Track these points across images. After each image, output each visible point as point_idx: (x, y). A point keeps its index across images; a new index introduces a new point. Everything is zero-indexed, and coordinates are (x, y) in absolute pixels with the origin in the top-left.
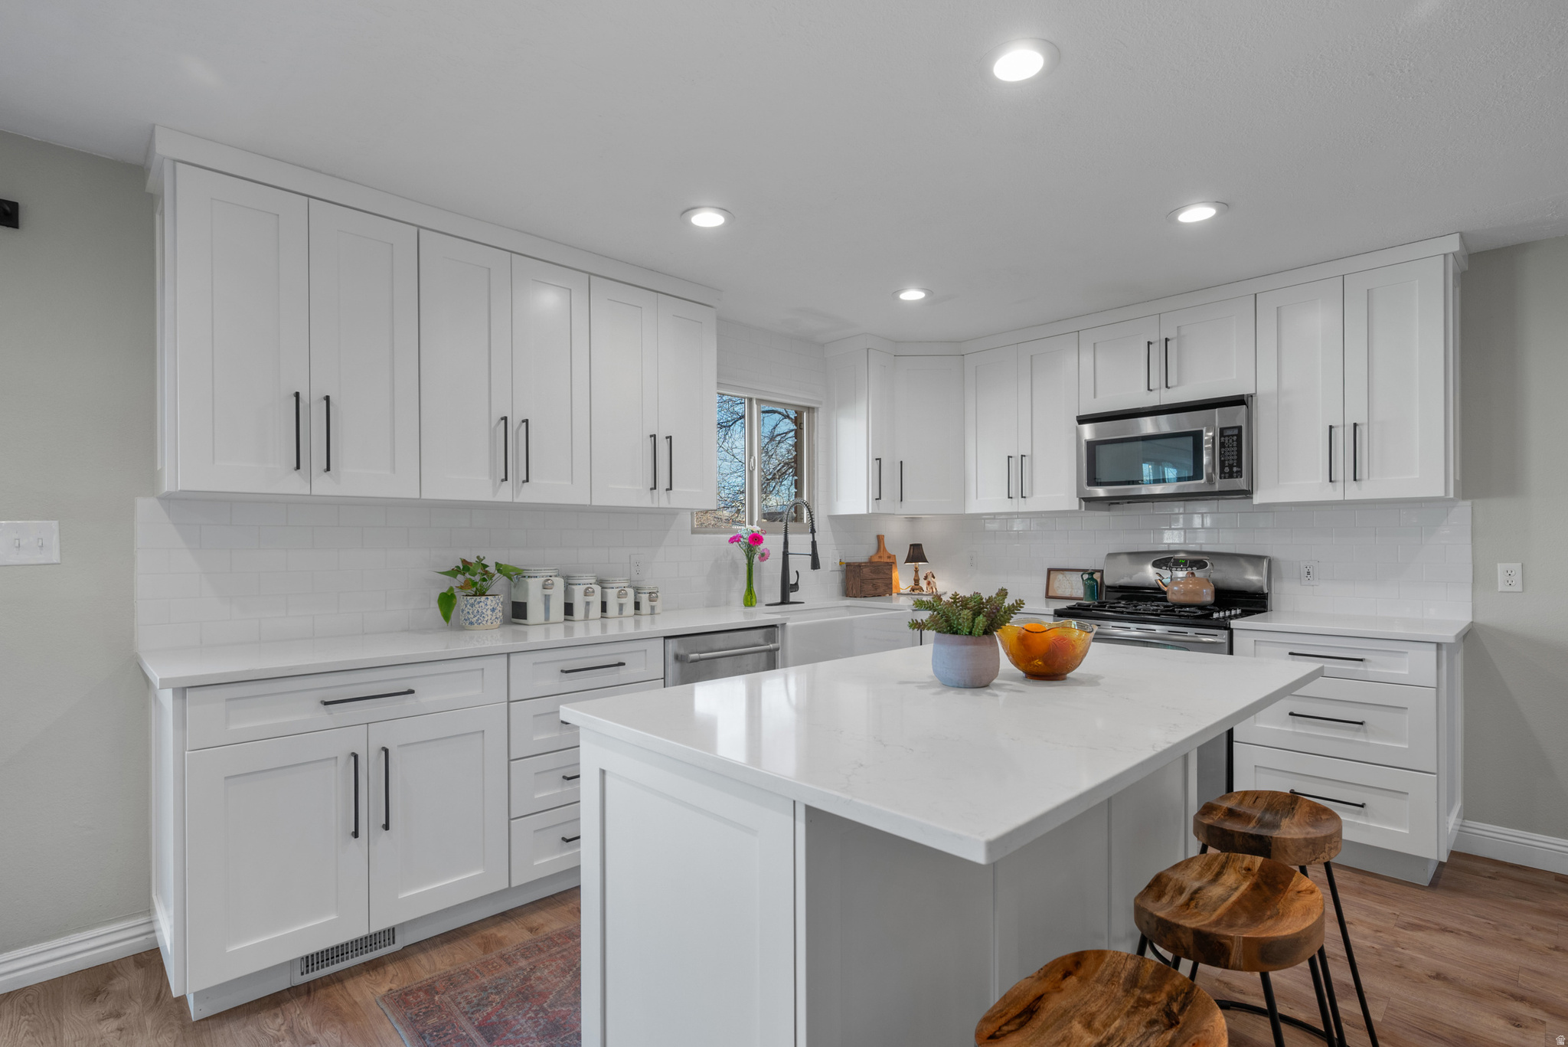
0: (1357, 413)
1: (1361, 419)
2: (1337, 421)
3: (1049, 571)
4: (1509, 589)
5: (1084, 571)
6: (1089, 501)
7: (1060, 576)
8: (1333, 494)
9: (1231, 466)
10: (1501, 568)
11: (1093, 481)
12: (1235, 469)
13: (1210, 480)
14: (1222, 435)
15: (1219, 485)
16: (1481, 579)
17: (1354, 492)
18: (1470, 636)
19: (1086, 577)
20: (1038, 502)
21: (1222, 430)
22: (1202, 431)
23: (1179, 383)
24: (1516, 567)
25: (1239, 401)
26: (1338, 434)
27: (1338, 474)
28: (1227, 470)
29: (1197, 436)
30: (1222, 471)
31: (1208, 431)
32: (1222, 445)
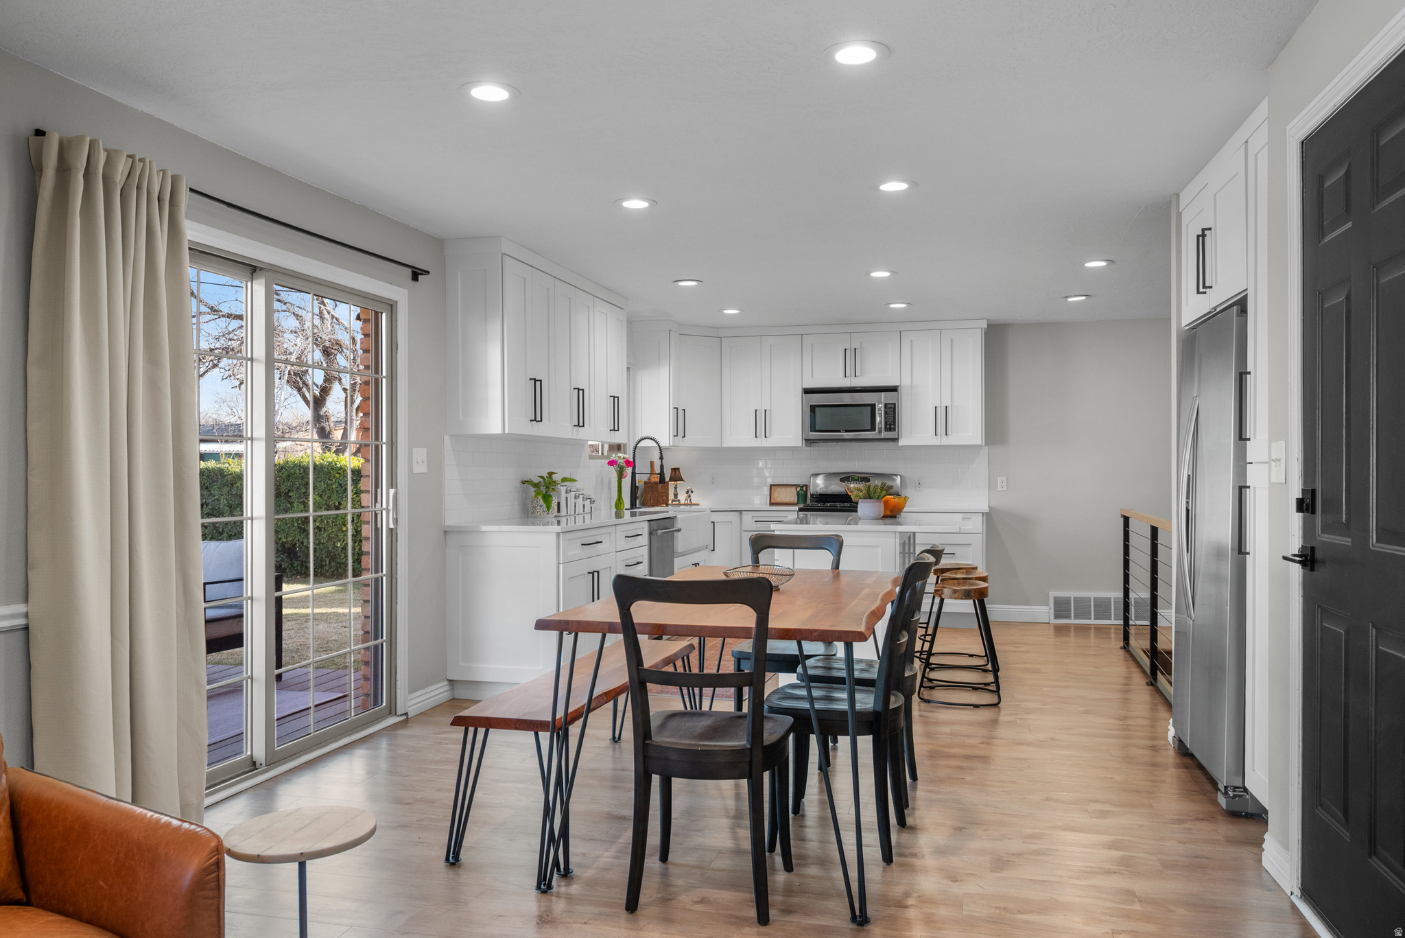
0: (946, 402)
1: (948, 404)
2: (938, 405)
3: (771, 486)
4: (1002, 489)
5: (797, 486)
6: (809, 442)
7: (779, 489)
8: (935, 441)
9: (890, 425)
10: (999, 479)
11: (813, 429)
12: (892, 426)
13: (880, 432)
14: (886, 407)
15: (884, 435)
16: (991, 485)
17: (946, 441)
18: (989, 517)
19: (798, 489)
20: (775, 440)
21: (886, 404)
22: (875, 404)
23: (861, 375)
24: (1005, 478)
25: (894, 389)
26: (938, 410)
27: (938, 432)
28: (888, 426)
29: (873, 407)
30: (886, 427)
31: (879, 404)
32: (886, 413)
